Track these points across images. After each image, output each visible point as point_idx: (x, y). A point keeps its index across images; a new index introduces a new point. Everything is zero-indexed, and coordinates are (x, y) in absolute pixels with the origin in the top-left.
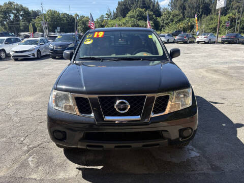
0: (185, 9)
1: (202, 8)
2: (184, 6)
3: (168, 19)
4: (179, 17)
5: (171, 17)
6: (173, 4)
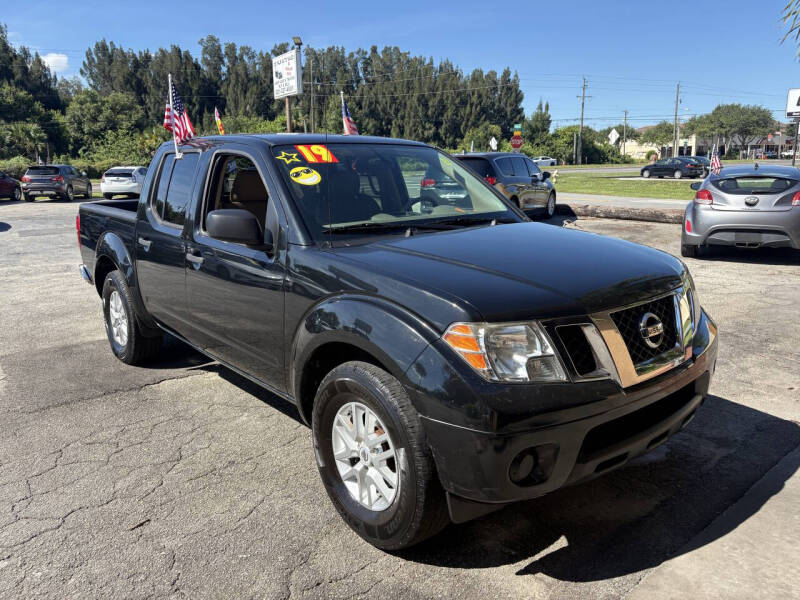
0: (145, 92)
1: (198, 93)
2: (140, 83)
3: (94, 119)
4: (136, 117)
5: (107, 113)
6: (95, 70)
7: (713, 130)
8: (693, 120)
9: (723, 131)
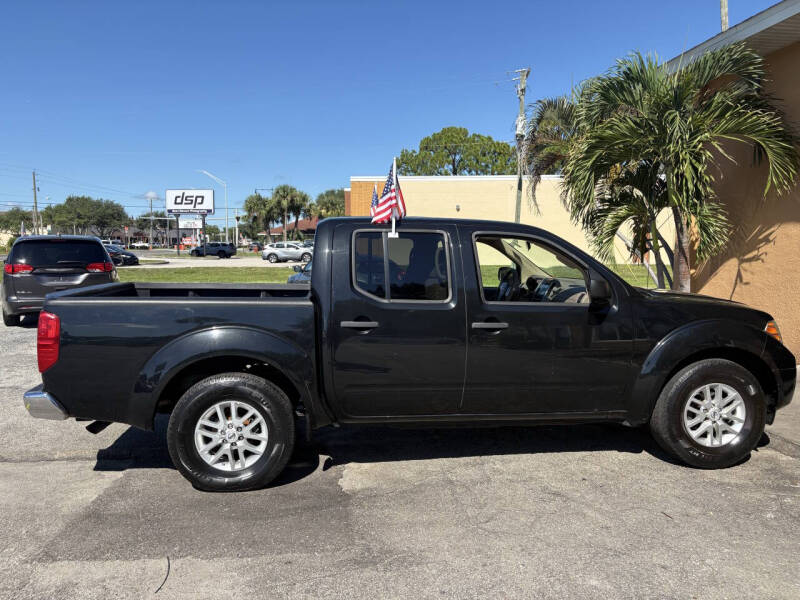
7: (72, 219)
8: (49, 208)
9: (82, 221)
